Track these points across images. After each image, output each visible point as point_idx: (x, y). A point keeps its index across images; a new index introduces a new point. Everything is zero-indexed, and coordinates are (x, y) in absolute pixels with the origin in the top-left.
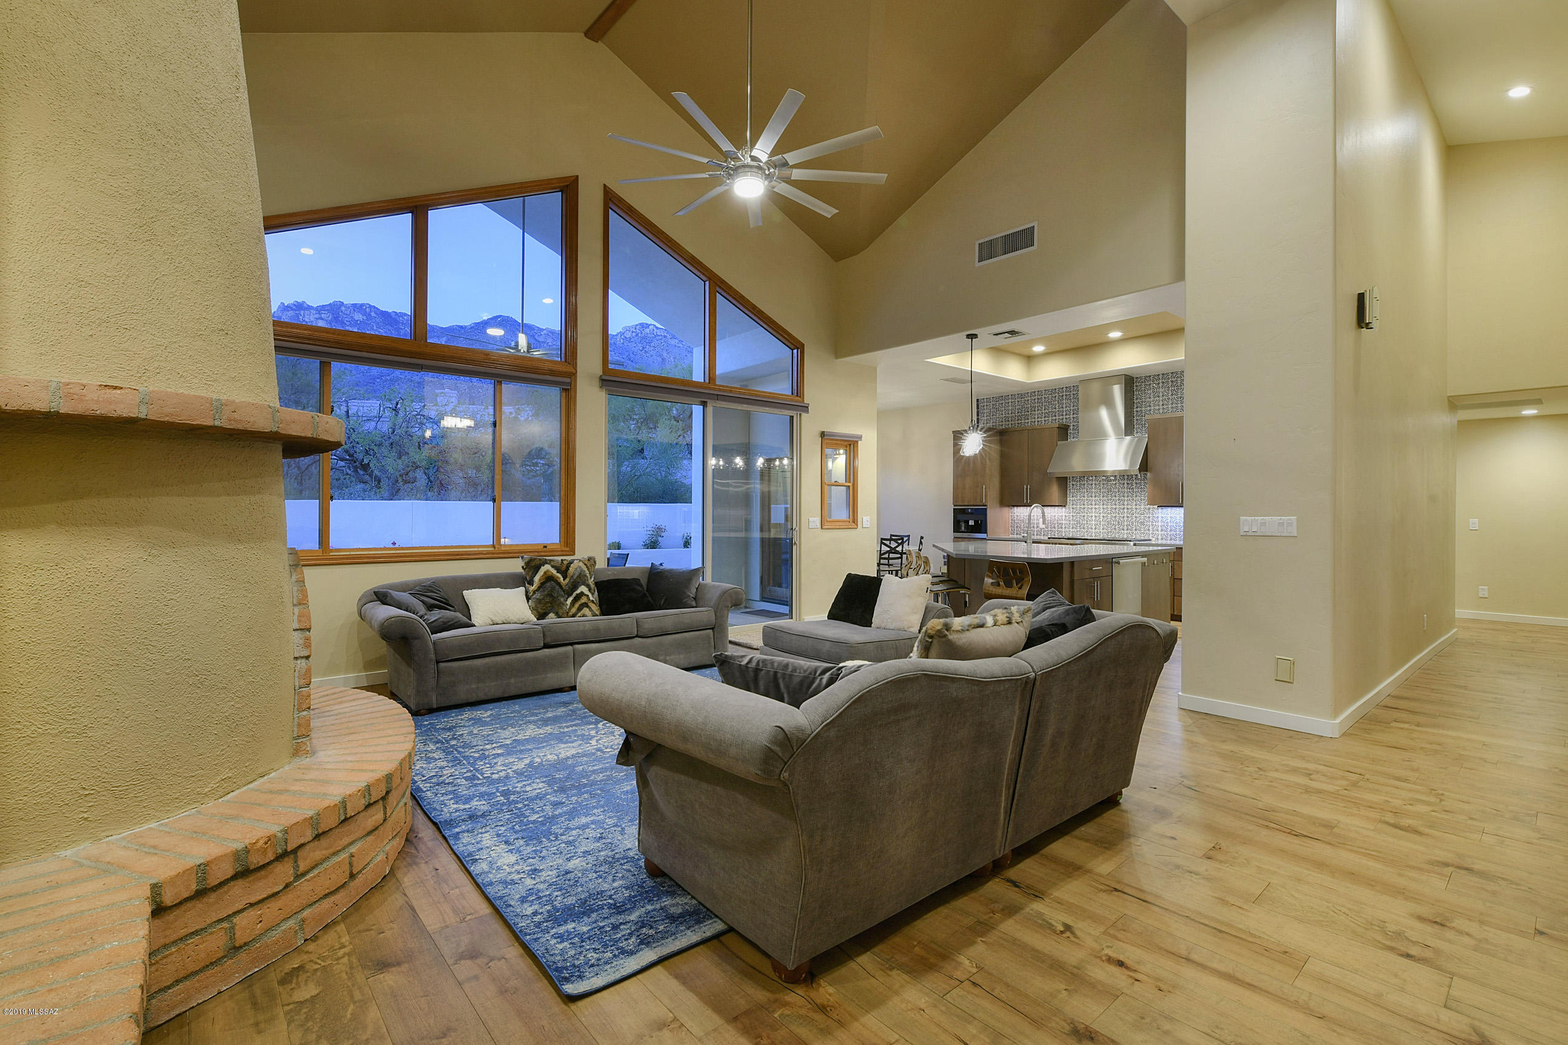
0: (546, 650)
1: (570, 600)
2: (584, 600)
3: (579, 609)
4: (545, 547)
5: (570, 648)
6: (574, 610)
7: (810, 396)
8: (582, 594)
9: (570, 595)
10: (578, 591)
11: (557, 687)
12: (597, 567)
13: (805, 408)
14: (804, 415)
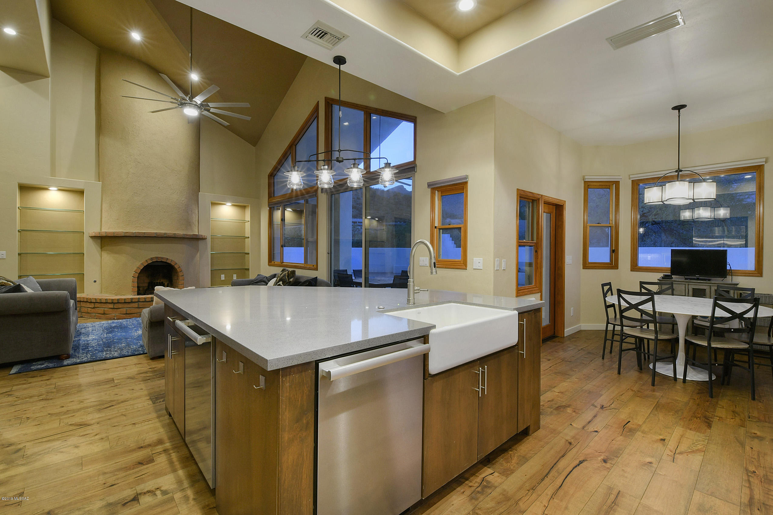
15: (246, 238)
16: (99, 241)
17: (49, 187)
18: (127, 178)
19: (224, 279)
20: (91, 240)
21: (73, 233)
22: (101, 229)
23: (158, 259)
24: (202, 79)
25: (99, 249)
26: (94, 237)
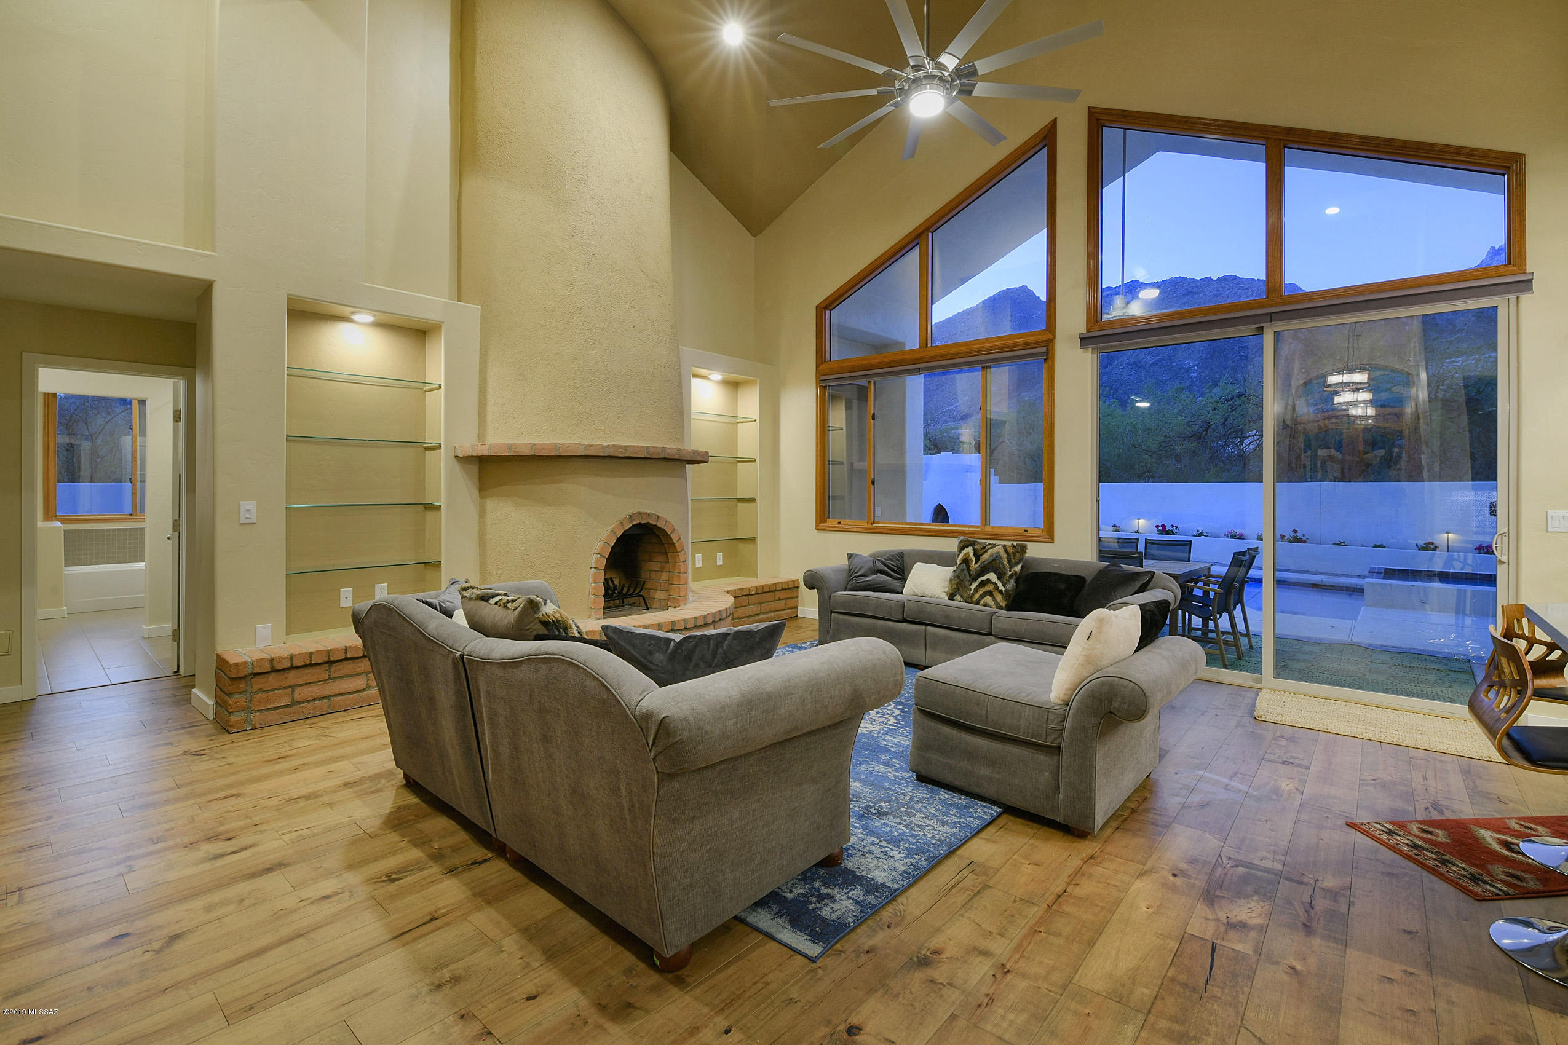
0: (905, 624)
1: (974, 585)
2: (989, 587)
3: (982, 596)
4: (1026, 531)
5: (923, 627)
6: (977, 596)
7: (1536, 260)
8: (989, 581)
9: (975, 580)
10: (985, 578)
11: (915, 663)
12: (1027, 555)
13: (1526, 285)
14: (1525, 298)
15: (739, 462)
16: (475, 469)
17: (353, 313)
18: (569, 296)
19: (701, 565)
20: (457, 466)
21: (401, 447)
22: (481, 437)
23: (642, 518)
24: (751, 38)
25: (476, 492)
26: (464, 460)
